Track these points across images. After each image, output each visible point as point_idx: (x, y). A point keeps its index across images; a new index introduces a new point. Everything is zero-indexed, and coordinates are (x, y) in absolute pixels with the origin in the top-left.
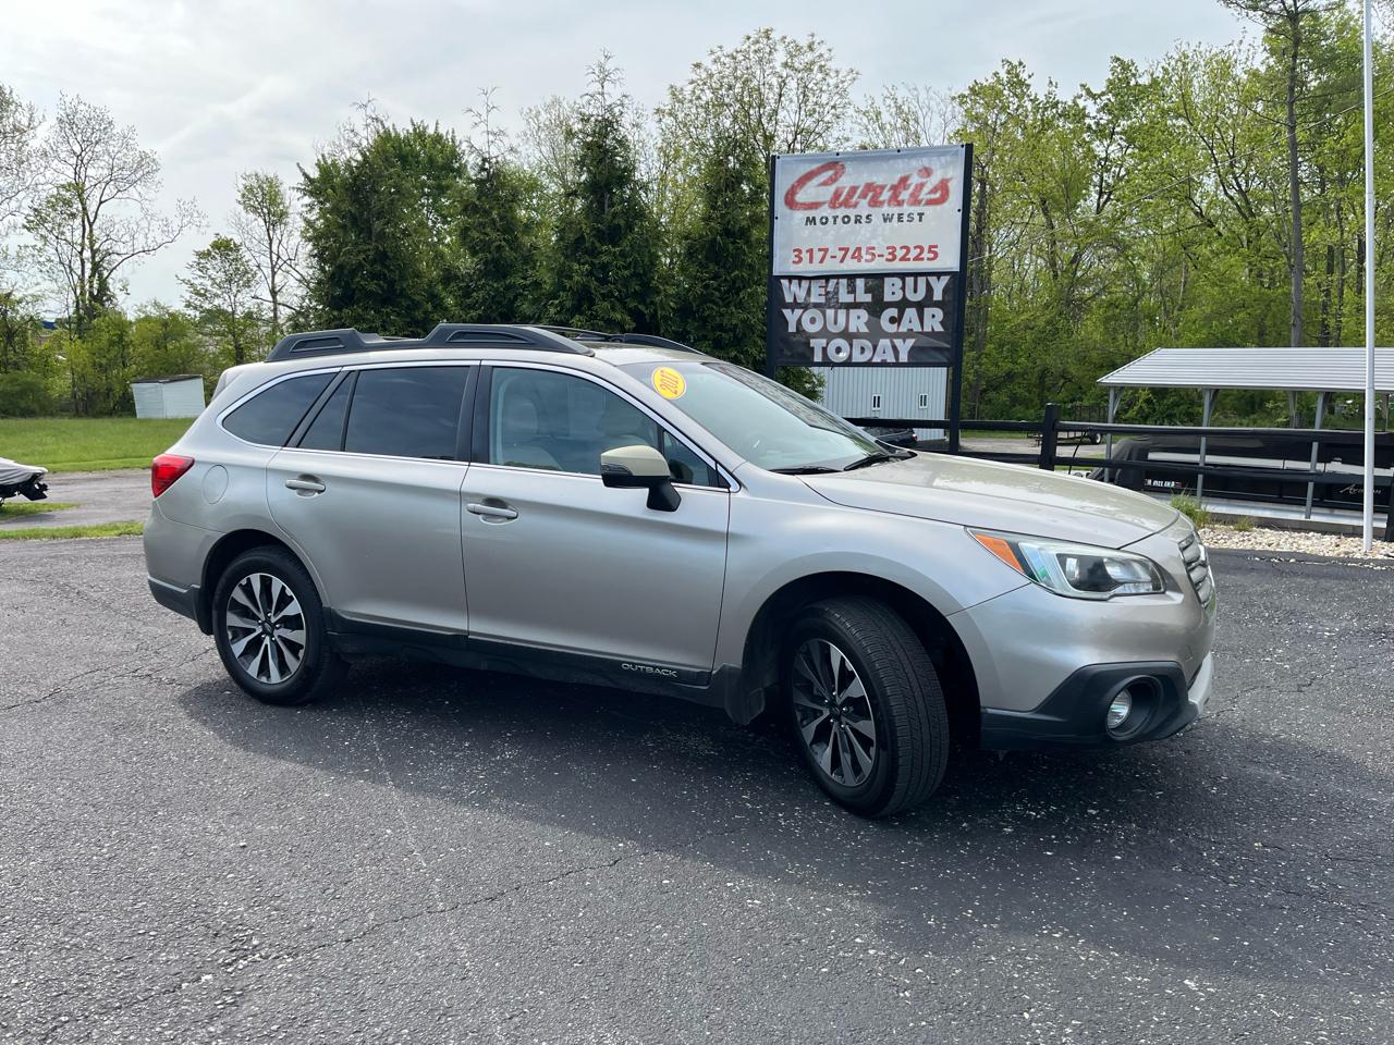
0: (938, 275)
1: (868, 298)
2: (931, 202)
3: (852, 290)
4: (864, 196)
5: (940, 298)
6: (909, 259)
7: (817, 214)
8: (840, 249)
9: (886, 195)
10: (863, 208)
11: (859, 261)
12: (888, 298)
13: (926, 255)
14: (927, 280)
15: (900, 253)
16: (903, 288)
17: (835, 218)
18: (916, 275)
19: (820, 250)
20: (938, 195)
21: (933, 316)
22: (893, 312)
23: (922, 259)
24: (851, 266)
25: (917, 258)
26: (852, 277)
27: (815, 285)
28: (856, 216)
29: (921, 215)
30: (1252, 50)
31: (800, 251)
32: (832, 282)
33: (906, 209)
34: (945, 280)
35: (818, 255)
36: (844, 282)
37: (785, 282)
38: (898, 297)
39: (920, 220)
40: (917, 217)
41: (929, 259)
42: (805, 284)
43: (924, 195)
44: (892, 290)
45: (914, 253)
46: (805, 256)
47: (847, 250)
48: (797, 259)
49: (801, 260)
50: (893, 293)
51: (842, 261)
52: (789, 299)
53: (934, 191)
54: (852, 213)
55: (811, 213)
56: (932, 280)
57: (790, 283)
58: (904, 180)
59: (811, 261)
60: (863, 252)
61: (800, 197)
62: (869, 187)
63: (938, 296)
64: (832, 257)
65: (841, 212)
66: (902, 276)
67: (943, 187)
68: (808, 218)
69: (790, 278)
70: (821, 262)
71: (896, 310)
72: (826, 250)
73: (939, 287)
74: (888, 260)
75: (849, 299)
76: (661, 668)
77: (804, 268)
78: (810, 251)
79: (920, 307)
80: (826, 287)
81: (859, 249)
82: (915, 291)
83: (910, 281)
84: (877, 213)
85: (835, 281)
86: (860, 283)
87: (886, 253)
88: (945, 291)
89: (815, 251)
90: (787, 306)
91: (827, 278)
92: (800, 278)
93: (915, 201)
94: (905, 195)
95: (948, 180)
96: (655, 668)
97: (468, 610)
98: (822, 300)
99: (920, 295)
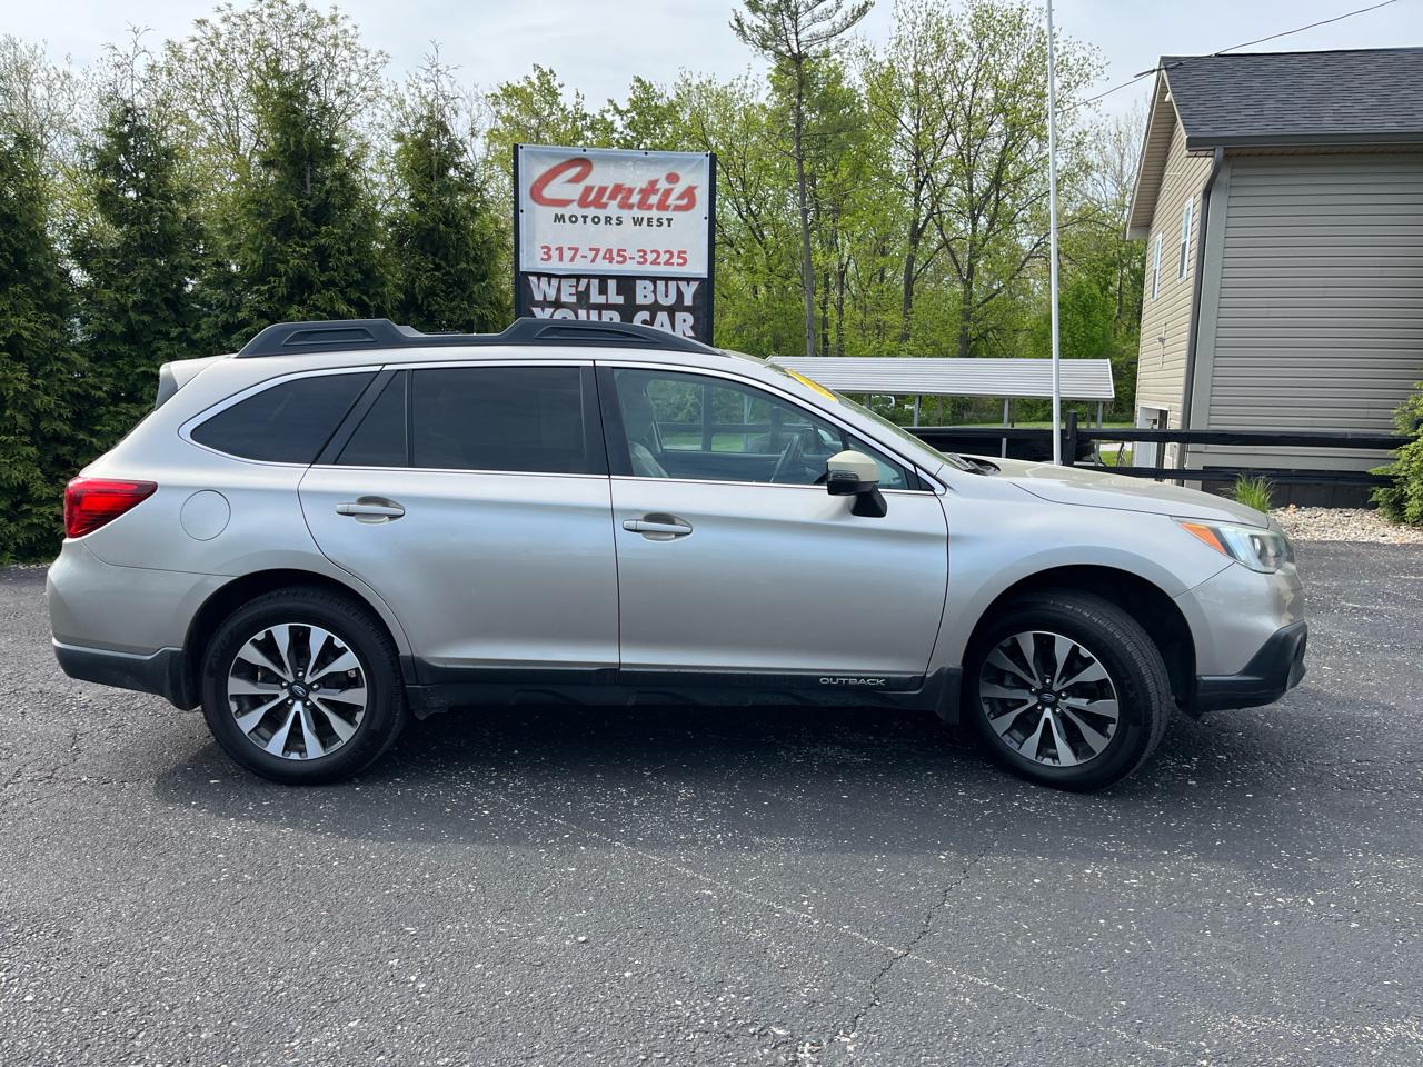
0: (688, 280)
1: (620, 300)
2: (678, 208)
3: (603, 290)
4: (613, 197)
5: (690, 304)
6: (659, 263)
7: (567, 211)
8: (591, 250)
9: (635, 198)
10: (613, 209)
11: (611, 262)
12: (640, 300)
13: (675, 260)
14: (678, 286)
15: (650, 257)
16: (654, 292)
17: (585, 217)
18: (667, 279)
19: (570, 249)
20: (685, 202)
21: (684, 321)
22: (645, 315)
23: (672, 264)
24: (603, 266)
25: (667, 263)
26: (603, 279)
27: (565, 284)
28: (606, 217)
29: (669, 220)
30: (756, 87)
31: (549, 249)
32: (584, 282)
33: (655, 214)
34: (694, 285)
35: (568, 254)
36: (595, 282)
37: (533, 279)
38: (650, 300)
39: (669, 225)
40: (665, 223)
41: (678, 264)
42: (555, 282)
43: (671, 201)
44: (643, 294)
45: (663, 258)
46: (555, 254)
47: (597, 250)
48: (546, 257)
49: (550, 258)
50: (645, 296)
51: (593, 261)
52: (538, 297)
53: (681, 197)
54: (602, 213)
55: (559, 211)
56: (683, 284)
57: (539, 279)
58: (653, 183)
59: (561, 259)
60: (615, 253)
61: (548, 192)
62: (618, 188)
63: (688, 301)
64: (583, 257)
65: (591, 212)
66: (654, 279)
67: (689, 193)
68: (557, 215)
69: (539, 275)
70: (572, 260)
71: (648, 314)
72: (576, 250)
73: (689, 293)
74: (639, 263)
75: (601, 300)
76: (866, 679)
77: (554, 266)
78: (560, 249)
79: (672, 311)
80: (577, 287)
81: (610, 251)
82: (667, 296)
83: (661, 284)
84: (626, 215)
85: (586, 281)
86: (612, 284)
87: (637, 255)
88: (694, 297)
89: (565, 251)
90: (538, 304)
91: (578, 277)
92: (550, 276)
93: (662, 206)
94: (654, 199)
95: (695, 187)
96: (859, 678)
97: (620, 638)
98: (573, 299)
99: (671, 300)
